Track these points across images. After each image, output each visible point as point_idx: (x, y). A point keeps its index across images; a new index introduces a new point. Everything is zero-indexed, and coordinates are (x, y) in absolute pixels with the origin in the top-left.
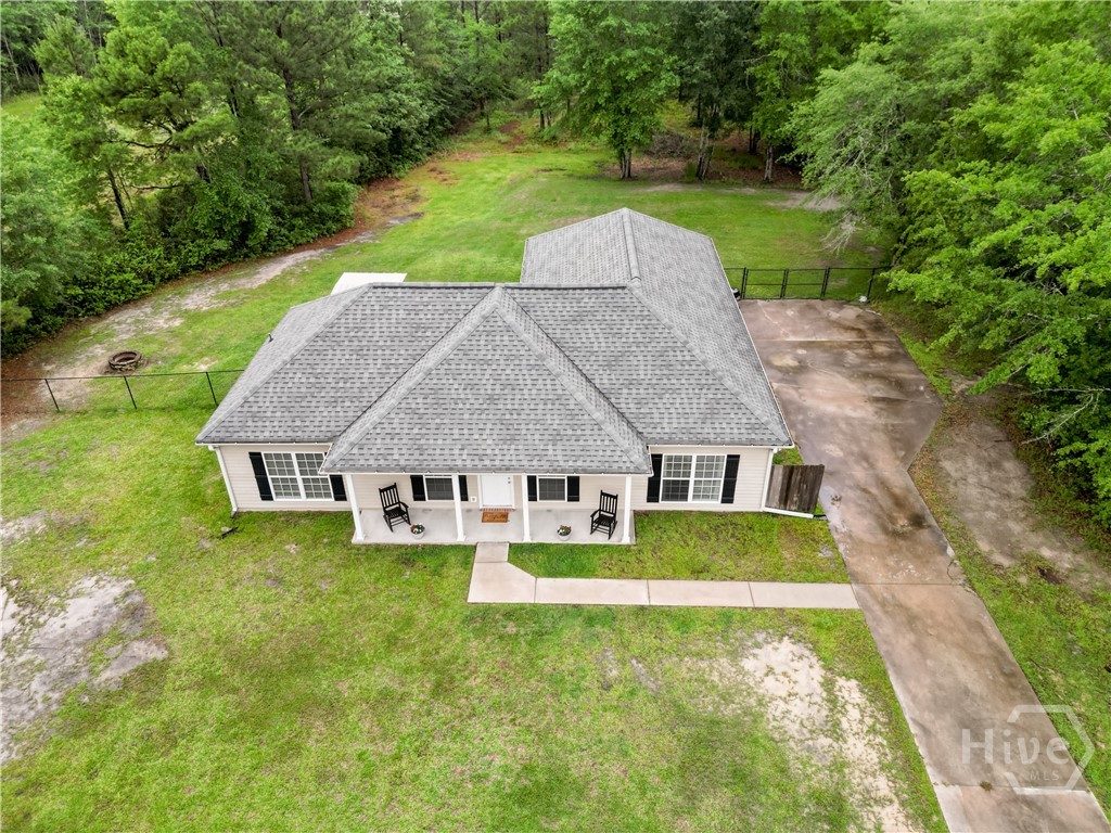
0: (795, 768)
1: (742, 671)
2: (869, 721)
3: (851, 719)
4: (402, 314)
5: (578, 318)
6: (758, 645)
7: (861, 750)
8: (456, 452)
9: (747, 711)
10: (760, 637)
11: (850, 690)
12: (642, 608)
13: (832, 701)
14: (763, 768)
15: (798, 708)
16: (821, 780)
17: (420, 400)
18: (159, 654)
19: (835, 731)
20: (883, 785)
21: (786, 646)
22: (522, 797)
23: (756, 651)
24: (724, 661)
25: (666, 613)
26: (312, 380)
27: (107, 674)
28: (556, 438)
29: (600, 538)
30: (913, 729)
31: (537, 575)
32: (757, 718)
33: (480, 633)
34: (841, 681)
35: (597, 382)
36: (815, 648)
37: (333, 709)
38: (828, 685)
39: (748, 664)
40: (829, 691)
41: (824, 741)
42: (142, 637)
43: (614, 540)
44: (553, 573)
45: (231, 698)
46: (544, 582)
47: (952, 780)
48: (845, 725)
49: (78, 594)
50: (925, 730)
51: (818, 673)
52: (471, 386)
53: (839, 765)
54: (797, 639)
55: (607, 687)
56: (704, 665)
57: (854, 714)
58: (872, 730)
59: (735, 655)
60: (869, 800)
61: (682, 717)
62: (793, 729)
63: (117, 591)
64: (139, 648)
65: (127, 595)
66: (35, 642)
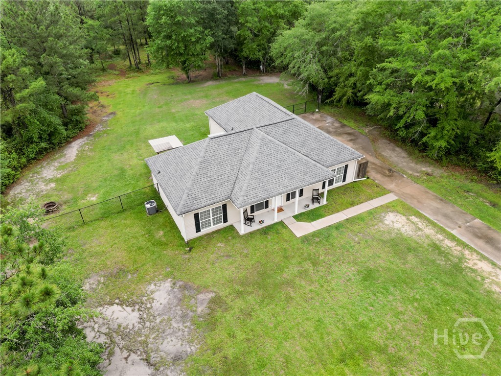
0: (419, 241)
1: (386, 225)
2: (424, 224)
3: (420, 225)
4: (227, 146)
5: (285, 132)
7: (429, 231)
8: (278, 188)
9: (397, 234)
10: (383, 215)
11: (414, 218)
12: (347, 219)
13: (414, 223)
14: (413, 245)
15: (407, 228)
16: (427, 242)
17: (256, 174)
18: (212, 295)
19: (420, 229)
20: (440, 237)
21: (391, 214)
22: (365, 279)
23: (385, 218)
24: (380, 224)
25: (355, 218)
26: (209, 179)
27: (200, 309)
28: (305, 173)
29: (316, 205)
30: (436, 221)
31: (310, 222)
32: (401, 234)
33: (310, 244)
34: (410, 218)
35: (302, 152)
36: (397, 212)
37: (289, 283)
38: (408, 219)
39: (386, 222)
40: (410, 221)
41: (420, 233)
42: (199, 293)
43: (321, 204)
44: (314, 220)
45: (254, 295)
46: (313, 223)
47: (453, 229)
48: (421, 227)
49: (153, 293)
50: (438, 220)
51: (404, 218)
52: (270, 164)
53: (428, 237)
54: (392, 212)
55: (359, 243)
56: (376, 227)
57: (420, 224)
58: (427, 226)
59: (381, 221)
60: (441, 241)
61: (384, 242)
62: (411, 233)
63: (168, 284)
64: (201, 296)
65: (174, 284)
66: (156, 313)
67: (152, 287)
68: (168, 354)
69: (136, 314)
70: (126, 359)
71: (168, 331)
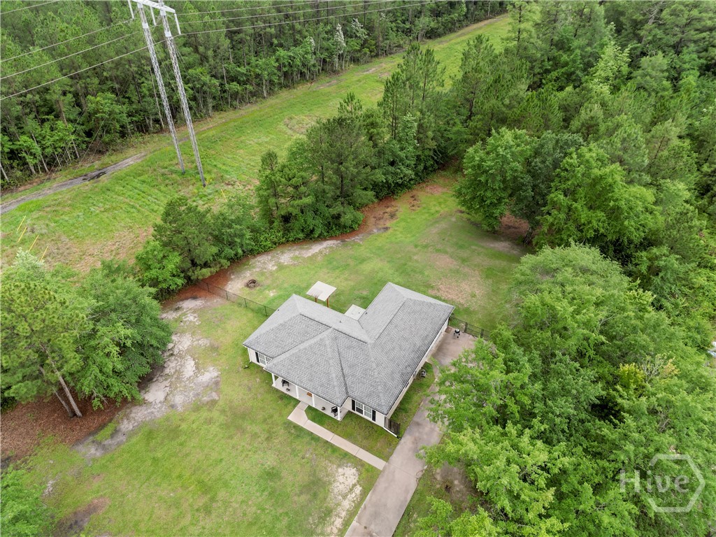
1: (337, 471)
3: (351, 496)
6: (347, 467)
7: (347, 504)
8: (296, 378)
9: (329, 481)
10: (349, 464)
11: (358, 489)
12: (327, 441)
13: (351, 490)
15: (341, 487)
17: (294, 358)
18: (217, 398)
19: (345, 497)
20: (343, 514)
21: (354, 470)
23: (345, 468)
24: (335, 466)
25: (332, 446)
27: (205, 398)
28: (322, 385)
29: (332, 415)
30: (363, 506)
31: (309, 419)
32: (330, 484)
33: (285, 428)
34: (358, 486)
36: (360, 475)
38: (354, 485)
39: (340, 470)
40: (353, 487)
41: (340, 497)
42: (216, 392)
43: (335, 418)
44: (313, 420)
45: (225, 418)
46: (309, 422)
47: (359, 522)
48: (349, 497)
49: (208, 371)
50: (365, 508)
51: (355, 481)
53: (338, 505)
54: (358, 470)
55: (303, 458)
56: (330, 464)
57: (353, 495)
59: (339, 466)
60: (337, 515)
62: (336, 491)
63: (216, 374)
64: (214, 394)
65: (218, 377)
66: (195, 381)
67: (212, 369)
68: (174, 401)
69: (192, 373)
70: (166, 387)
71: (186, 394)
